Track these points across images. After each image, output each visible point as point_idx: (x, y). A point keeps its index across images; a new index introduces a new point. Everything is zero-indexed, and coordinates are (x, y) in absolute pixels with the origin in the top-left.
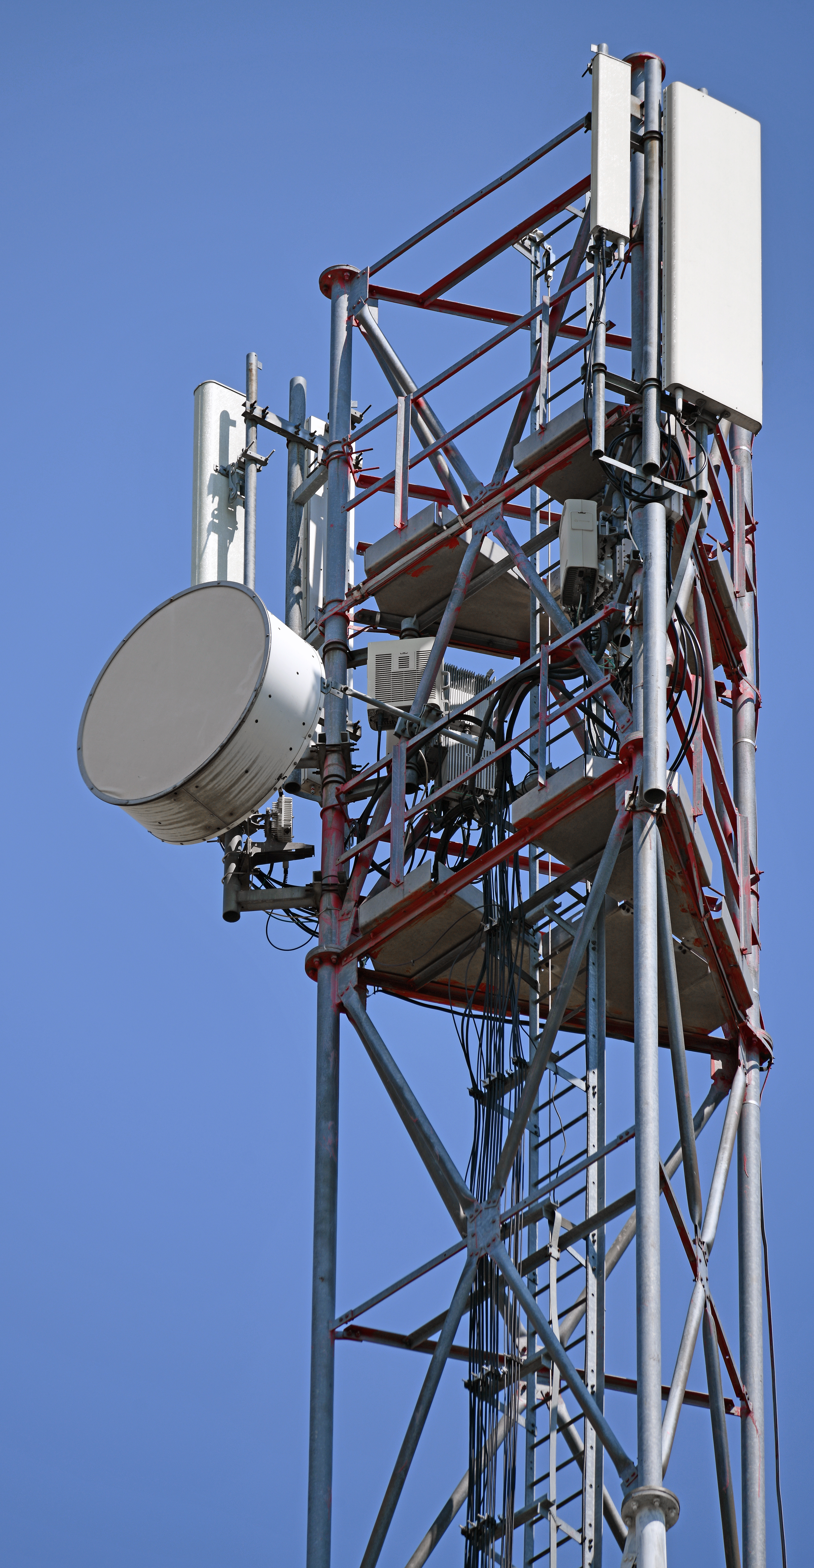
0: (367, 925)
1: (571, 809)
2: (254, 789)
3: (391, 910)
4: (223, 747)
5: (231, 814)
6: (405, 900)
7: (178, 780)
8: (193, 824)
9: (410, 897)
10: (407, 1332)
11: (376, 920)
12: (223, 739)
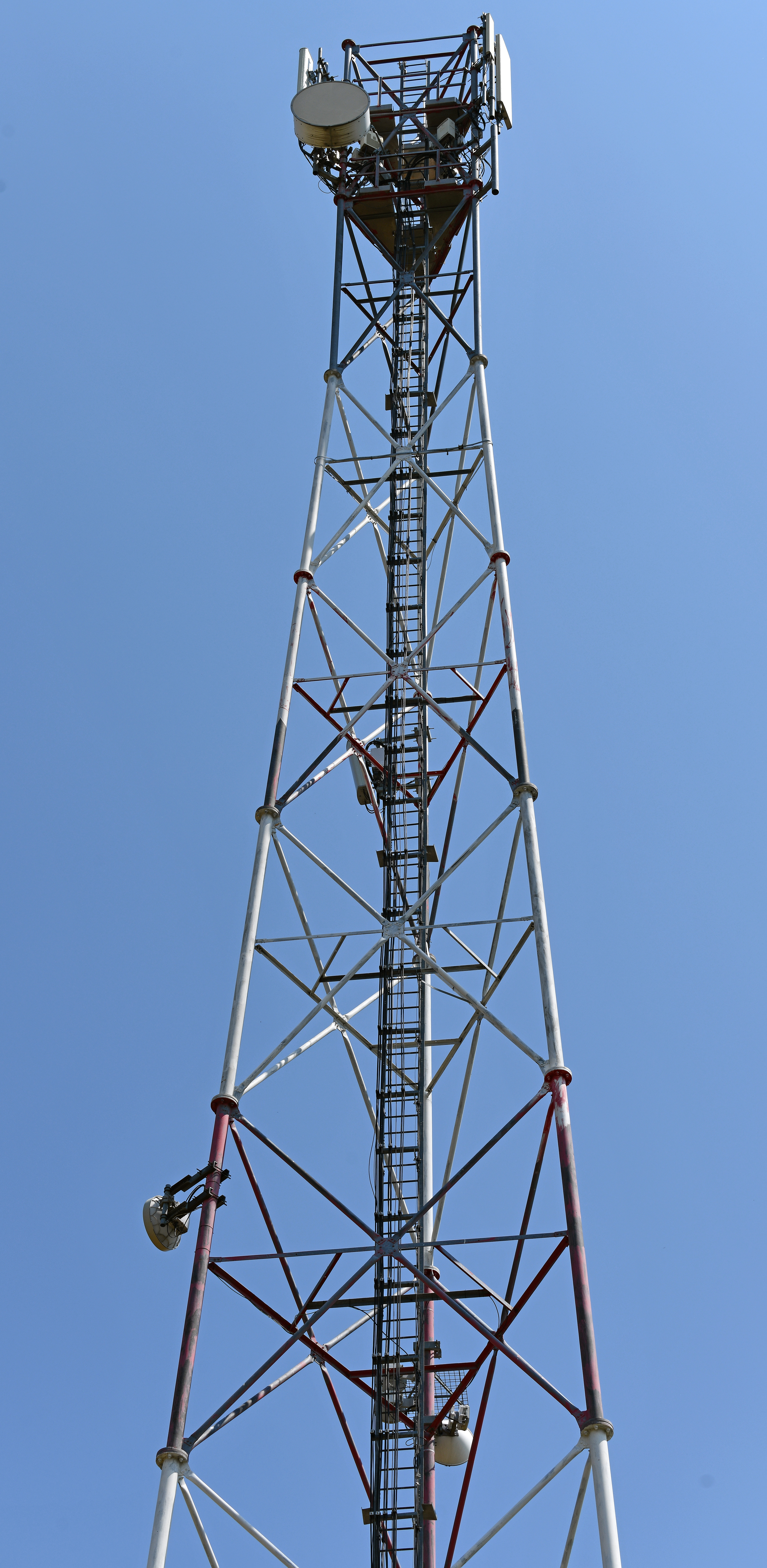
0: (363, 194)
1: (445, 190)
2: (346, 140)
3: (372, 193)
4: (349, 122)
5: (335, 144)
6: (378, 192)
7: (331, 125)
8: (323, 141)
9: (380, 192)
10: (357, 299)
11: (366, 193)
12: (350, 120)
